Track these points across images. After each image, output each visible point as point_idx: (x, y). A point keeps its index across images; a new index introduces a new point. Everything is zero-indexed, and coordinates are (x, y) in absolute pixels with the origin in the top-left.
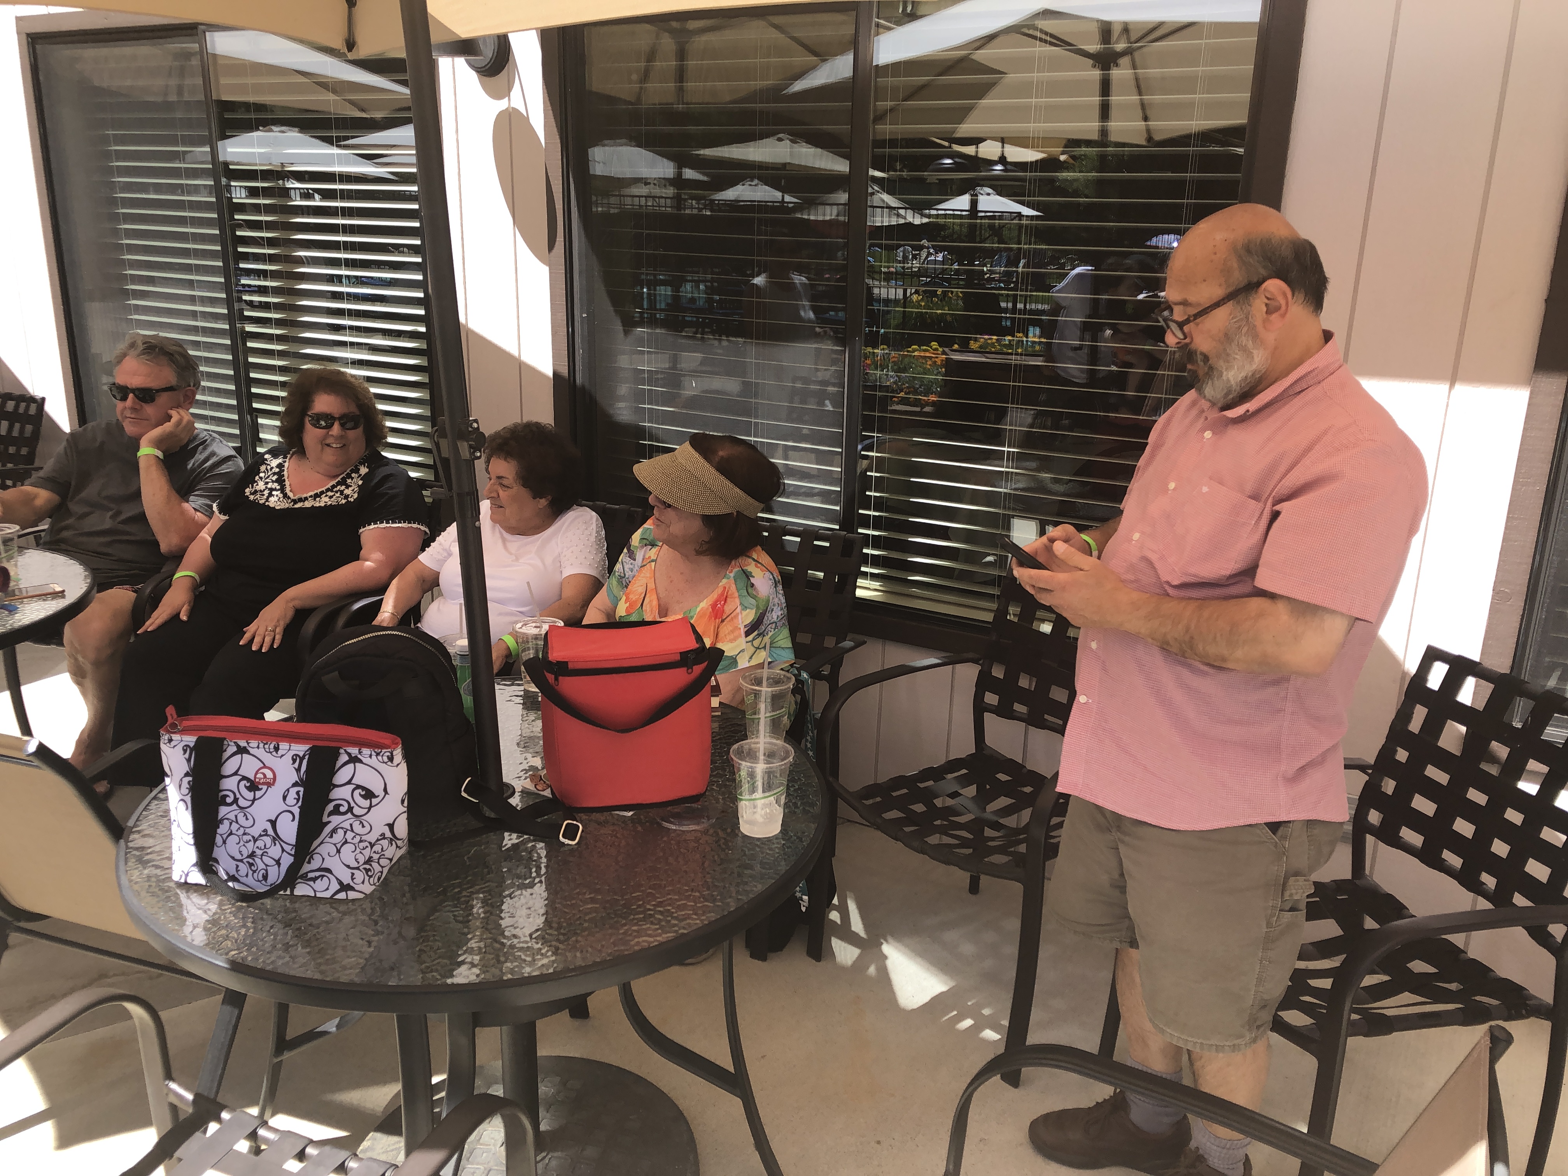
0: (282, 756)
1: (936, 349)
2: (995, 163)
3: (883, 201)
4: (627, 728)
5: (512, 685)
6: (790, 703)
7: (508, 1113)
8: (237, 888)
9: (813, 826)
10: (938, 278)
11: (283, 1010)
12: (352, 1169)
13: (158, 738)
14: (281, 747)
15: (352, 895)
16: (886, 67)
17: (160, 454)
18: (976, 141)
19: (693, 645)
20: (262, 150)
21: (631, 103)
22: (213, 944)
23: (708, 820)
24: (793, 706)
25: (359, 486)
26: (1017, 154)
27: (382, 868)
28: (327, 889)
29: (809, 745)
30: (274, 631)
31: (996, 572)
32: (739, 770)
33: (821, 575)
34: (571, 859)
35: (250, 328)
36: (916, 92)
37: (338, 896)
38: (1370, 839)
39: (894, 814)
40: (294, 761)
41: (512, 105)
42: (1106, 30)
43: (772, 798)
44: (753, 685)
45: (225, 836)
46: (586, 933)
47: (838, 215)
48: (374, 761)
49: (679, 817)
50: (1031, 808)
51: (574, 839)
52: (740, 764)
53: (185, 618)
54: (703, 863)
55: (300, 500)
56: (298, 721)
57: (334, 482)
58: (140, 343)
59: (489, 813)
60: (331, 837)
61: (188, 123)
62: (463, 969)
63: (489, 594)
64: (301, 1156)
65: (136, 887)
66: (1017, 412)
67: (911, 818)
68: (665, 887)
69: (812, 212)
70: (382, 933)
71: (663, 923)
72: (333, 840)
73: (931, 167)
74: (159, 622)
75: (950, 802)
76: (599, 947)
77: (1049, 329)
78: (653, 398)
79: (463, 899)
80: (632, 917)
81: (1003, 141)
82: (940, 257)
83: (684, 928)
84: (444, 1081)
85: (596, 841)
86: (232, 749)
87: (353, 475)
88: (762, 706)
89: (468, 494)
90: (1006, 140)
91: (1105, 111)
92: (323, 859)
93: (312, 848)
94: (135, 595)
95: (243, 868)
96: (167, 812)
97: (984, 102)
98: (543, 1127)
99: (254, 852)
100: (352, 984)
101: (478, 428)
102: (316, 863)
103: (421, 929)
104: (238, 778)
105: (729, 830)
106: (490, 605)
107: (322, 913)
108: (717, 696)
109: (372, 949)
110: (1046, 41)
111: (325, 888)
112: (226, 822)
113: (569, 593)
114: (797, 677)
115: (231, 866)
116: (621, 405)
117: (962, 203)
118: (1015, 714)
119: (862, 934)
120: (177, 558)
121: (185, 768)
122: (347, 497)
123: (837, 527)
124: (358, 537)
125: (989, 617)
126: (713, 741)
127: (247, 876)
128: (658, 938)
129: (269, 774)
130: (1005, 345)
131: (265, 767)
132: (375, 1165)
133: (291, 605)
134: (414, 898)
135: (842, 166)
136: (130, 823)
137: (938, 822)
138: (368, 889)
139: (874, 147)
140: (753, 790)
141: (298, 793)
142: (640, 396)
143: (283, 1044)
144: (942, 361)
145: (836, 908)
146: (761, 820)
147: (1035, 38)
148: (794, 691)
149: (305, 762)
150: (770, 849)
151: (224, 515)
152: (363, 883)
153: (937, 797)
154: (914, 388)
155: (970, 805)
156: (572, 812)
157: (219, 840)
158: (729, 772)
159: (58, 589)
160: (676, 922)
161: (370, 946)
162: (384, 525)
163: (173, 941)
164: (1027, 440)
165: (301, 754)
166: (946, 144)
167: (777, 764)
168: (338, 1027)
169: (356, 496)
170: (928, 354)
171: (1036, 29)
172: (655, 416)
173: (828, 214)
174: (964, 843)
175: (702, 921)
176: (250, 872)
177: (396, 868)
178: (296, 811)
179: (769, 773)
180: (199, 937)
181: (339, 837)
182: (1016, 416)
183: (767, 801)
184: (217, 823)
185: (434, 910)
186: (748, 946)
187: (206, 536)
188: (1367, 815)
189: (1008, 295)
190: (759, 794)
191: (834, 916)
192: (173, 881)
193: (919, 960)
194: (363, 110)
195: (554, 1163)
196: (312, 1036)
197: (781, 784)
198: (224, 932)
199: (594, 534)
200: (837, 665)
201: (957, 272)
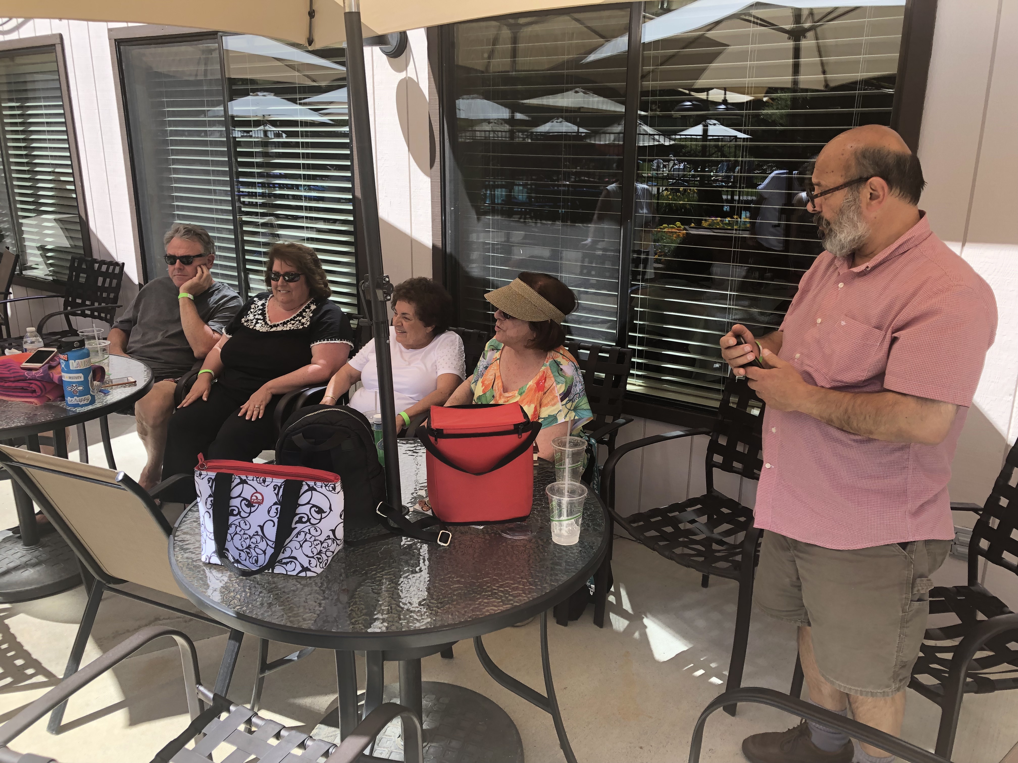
0: (268, 485)
1: (679, 227)
2: (720, 104)
3: (645, 130)
4: (480, 472)
5: (407, 443)
6: (584, 458)
7: (406, 715)
8: (239, 567)
9: (600, 539)
10: (681, 180)
11: (265, 644)
12: (309, 746)
13: (193, 473)
14: (267, 480)
15: (309, 574)
16: (650, 43)
17: (191, 297)
18: (707, 90)
19: (523, 420)
20: (254, 108)
21: (482, 72)
22: (226, 601)
23: (532, 533)
24: (586, 461)
25: (310, 317)
26: (734, 98)
27: (327, 557)
28: (294, 570)
29: (595, 487)
30: (259, 408)
31: (721, 375)
32: (552, 501)
33: (603, 375)
34: (444, 555)
35: (245, 218)
36: (667, 60)
37: (301, 575)
38: (981, 560)
39: (653, 533)
40: (275, 489)
41: (408, 75)
42: (797, 14)
43: (573, 520)
44: (560, 446)
45: (232, 535)
46: (455, 603)
47: (614, 141)
48: (323, 490)
49: (512, 530)
50: (745, 532)
51: (446, 543)
52: (552, 497)
53: (205, 399)
54: (529, 561)
55: (275, 326)
56: (277, 464)
57: (295, 315)
58: (182, 228)
59: (392, 524)
60: (297, 537)
61: (210, 93)
62: (377, 623)
63: (395, 386)
64: (278, 736)
65: (180, 565)
66: (736, 268)
67: (664, 536)
68: (505, 575)
69: (597, 138)
70: (328, 598)
71: (503, 599)
72: (298, 539)
73: (676, 108)
74: (190, 401)
75: (689, 526)
76: (463, 612)
77: (755, 213)
78: (496, 261)
79: (378, 579)
80: (484, 593)
81: (725, 89)
82: (682, 166)
83: (517, 602)
84: (364, 693)
85: (460, 544)
86: (237, 481)
87: (307, 310)
88: (567, 461)
89: (382, 323)
90: (727, 89)
91: (796, 68)
92: (292, 551)
93: (285, 544)
94: (176, 384)
95: (243, 555)
96: (198, 518)
97: (713, 65)
98: (425, 727)
99: (250, 545)
100: (310, 630)
101: (389, 281)
102: (287, 553)
103: (352, 597)
104: (241, 499)
105: (545, 540)
106: (395, 393)
107: (291, 585)
108: (536, 453)
109: (321, 609)
110: (757, 24)
111: (292, 569)
112: (233, 526)
113: (442, 385)
114: (589, 441)
115: (236, 554)
116: (474, 265)
117: (697, 130)
118: (734, 469)
119: (630, 611)
120: (201, 360)
121: (209, 492)
122: (303, 324)
123: (614, 344)
124: (310, 349)
125: (717, 404)
126: (534, 482)
127: (245, 560)
128: (501, 608)
129: (260, 497)
130: (726, 224)
131: (257, 492)
132: (323, 744)
133: (269, 392)
134: (347, 577)
135: (621, 109)
136: (176, 525)
137: (681, 540)
138: (319, 570)
139: (642, 96)
140: (560, 515)
141: (277, 509)
142: (486, 260)
143: (265, 667)
144: (683, 234)
145: (613, 594)
146: (566, 534)
147: (750, 21)
148: (587, 451)
149: (281, 490)
150: (572, 553)
151: (229, 335)
152: (316, 566)
153: (681, 522)
154: (665, 252)
155: (704, 529)
156: (445, 525)
157: (229, 537)
158: (545, 502)
159: (132, 380)
160: (512, 598)
161: (320, 607)
162: (326, 342)
163: (202, 599)
164: (742, 287)
165: (279, 485)
166: (687, 92)
167: (576, 498)
168: (299, 657)
169: (308, 323)
170: (674, 230)
171: (750, 15)
172: (496, 273)
173: (607, 140)
174: (699, 553)
175: (528, 598)
176: (248, 558)
177: (336, 558)
178: (276, 520)
179: (571, 504)
180: (216, 597)
181: (301, 537)
182: (736, 271)
183: (570, 522)
184: (228, 527)
185: (360, 585)
186: (555, 616)
187: (218, 348)
188: (979, 542)
189: (727, 191)
190: (564, 517)
191: (612, 598)
192: (201, 561)
193: (668, 629)
194: (314, 81)
195: (432, 750)
196: (283, 662)
197: (579, 511)
198: (232, 594)
199: (457, 348)
200: (613, 435)
201: (693, 176)
